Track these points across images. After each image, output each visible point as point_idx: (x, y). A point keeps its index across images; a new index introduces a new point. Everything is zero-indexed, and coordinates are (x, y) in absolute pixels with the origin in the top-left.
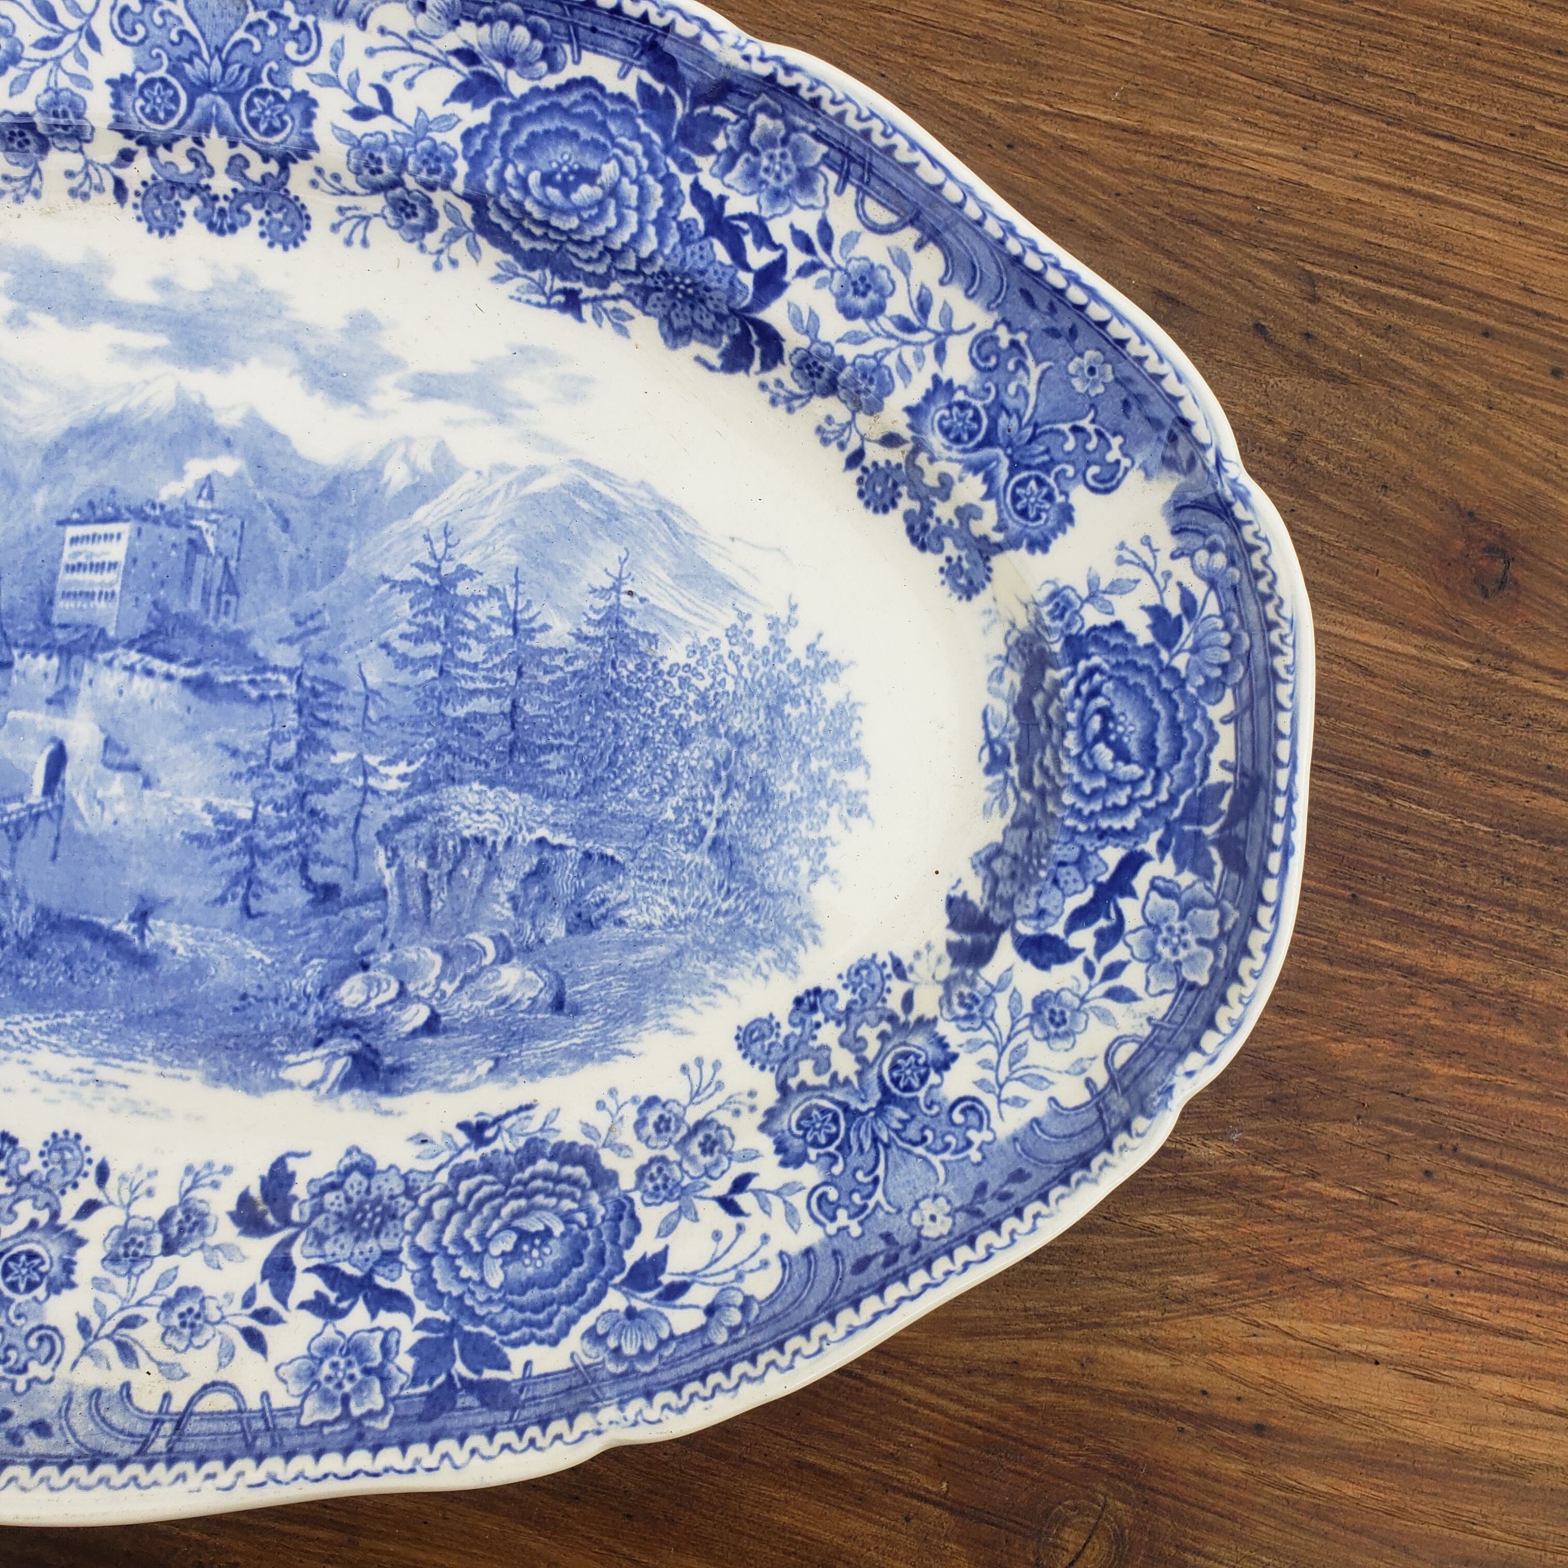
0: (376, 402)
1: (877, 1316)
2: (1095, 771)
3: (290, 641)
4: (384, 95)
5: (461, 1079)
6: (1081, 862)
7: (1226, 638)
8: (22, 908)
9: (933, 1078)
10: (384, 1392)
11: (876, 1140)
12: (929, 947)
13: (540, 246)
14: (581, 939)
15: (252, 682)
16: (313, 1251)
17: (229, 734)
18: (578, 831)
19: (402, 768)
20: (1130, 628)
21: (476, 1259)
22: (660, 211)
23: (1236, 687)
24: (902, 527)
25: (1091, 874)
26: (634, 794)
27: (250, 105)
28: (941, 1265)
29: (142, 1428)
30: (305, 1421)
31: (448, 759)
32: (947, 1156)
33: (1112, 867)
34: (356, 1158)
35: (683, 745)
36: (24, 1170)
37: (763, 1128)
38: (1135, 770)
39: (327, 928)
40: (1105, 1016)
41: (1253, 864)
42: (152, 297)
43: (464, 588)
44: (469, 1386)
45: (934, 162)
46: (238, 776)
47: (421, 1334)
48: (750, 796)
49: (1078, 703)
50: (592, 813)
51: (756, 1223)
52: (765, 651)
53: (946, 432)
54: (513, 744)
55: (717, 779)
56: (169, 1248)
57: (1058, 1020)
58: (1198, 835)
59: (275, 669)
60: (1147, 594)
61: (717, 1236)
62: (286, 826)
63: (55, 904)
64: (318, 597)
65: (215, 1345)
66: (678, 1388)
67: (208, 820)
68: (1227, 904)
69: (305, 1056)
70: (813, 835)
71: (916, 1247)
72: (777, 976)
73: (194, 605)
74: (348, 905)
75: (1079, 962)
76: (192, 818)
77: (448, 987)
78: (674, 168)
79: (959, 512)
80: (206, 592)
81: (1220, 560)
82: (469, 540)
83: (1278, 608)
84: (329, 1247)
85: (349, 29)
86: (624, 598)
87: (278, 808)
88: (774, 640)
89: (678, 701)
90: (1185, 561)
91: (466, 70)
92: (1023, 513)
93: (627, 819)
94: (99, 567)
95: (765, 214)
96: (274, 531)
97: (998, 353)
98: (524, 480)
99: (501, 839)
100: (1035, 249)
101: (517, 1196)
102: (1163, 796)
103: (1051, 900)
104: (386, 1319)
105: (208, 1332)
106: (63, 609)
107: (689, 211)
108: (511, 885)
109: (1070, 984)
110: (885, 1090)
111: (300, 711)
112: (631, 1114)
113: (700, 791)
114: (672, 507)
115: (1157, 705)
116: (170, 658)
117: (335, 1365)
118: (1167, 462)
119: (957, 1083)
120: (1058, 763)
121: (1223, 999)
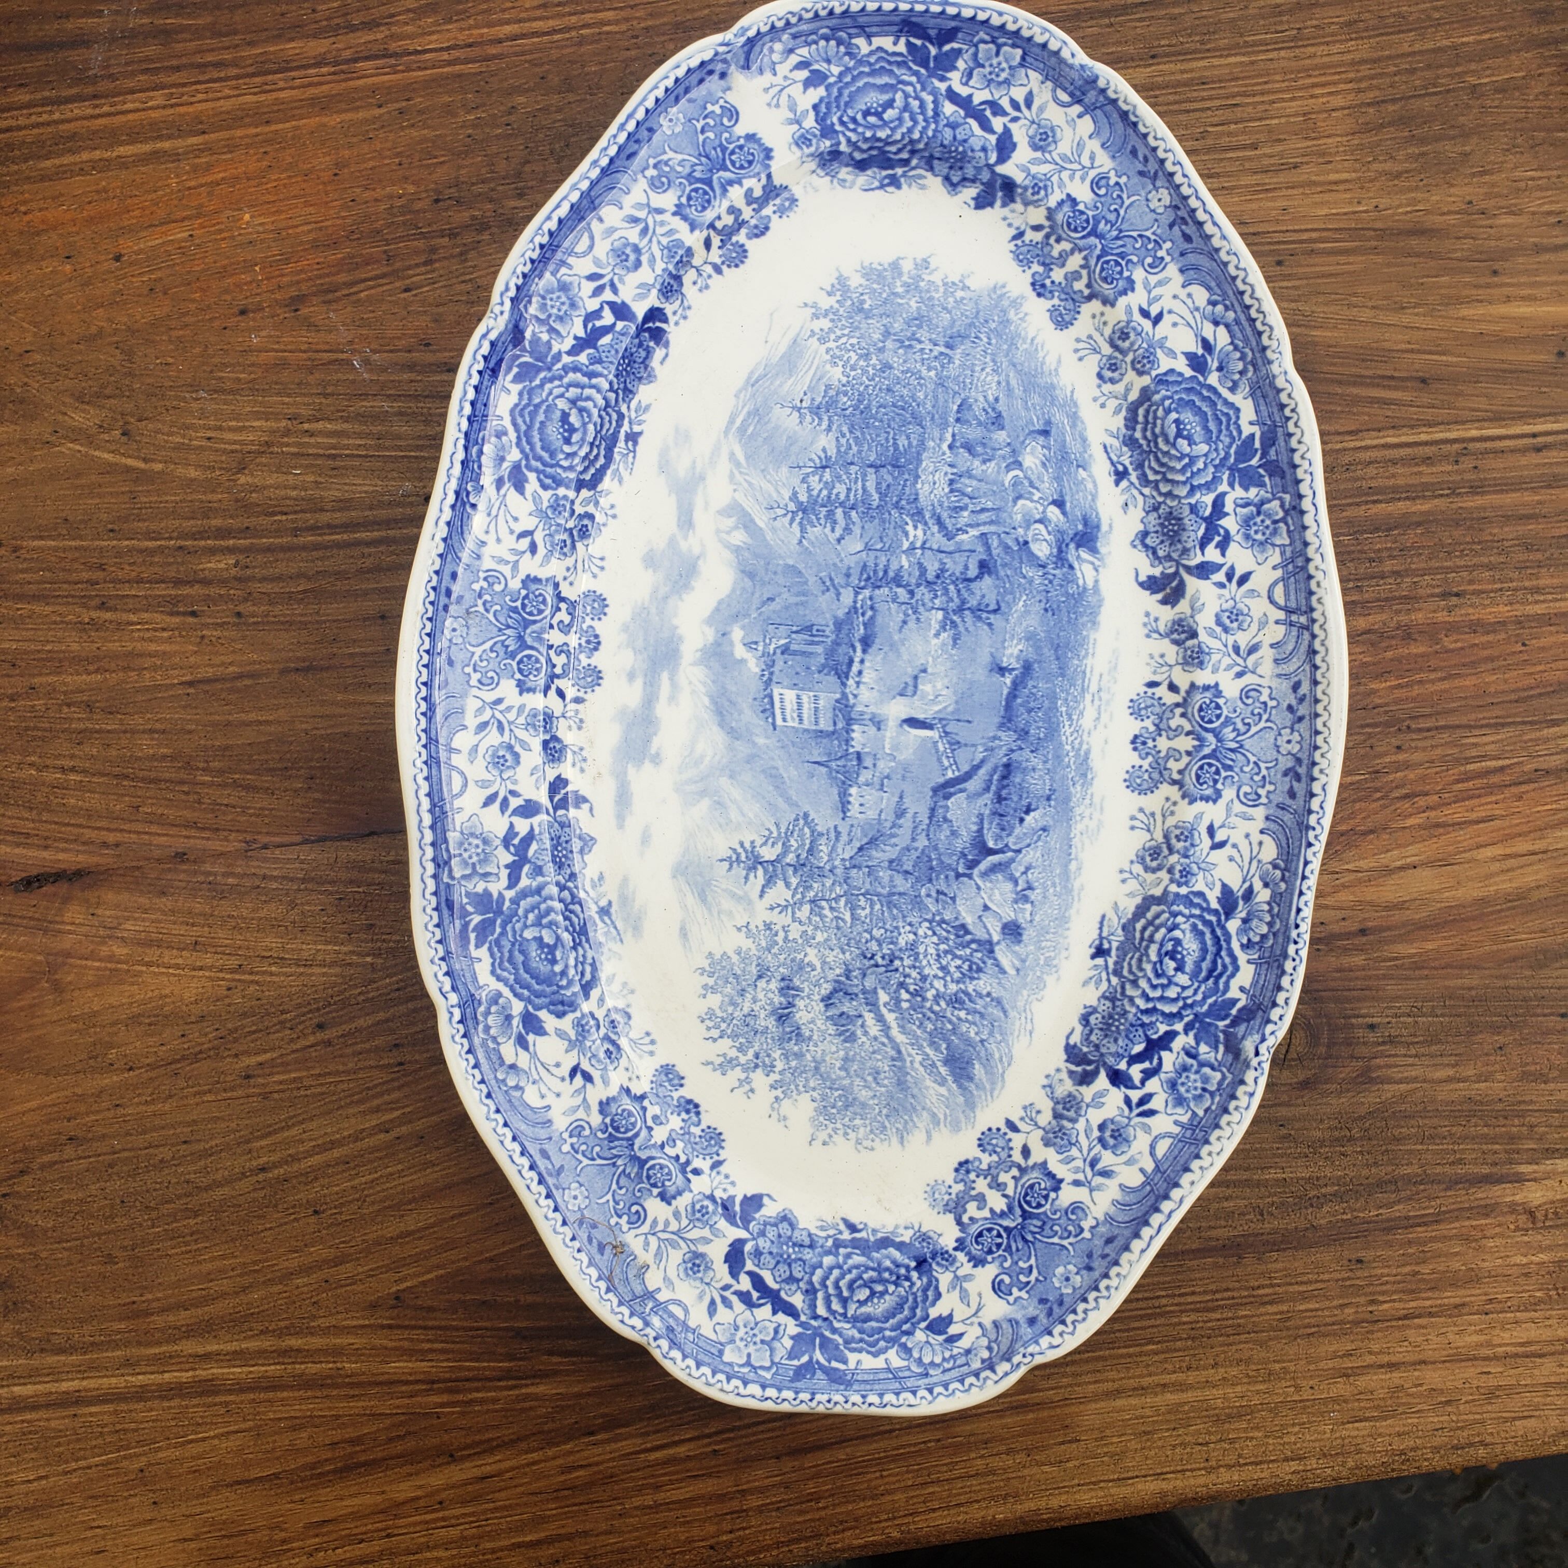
0: (696, 551)
1: (1215, 224)
2: (900, 119)
3: (838, 594)
4: (522, 535)
5: (1090, 486)
6: (953, 126)
7: (822, 43)
8: (999, 739)
9: (1081, 207)
10: (1269, 501)
11: (1117, 238)
12: (1005, 219)
13: (603, 452)
14: (1007, 422)
15: (863, 614)
16: (1192, 554)
17: (894, 625)
18: (944, 426)
19: (910, 528)
20: (816, 100)
21: (1193, 460)
22: (584, 375)
23: (851, 36)
24: (755, 241)
25: (961, 121)
26: (921, 395)
27: (531, 614)
28: (1185, 191)
29: (1294, 629)
30: (1287, 542)
31: (903, 502)
32: (1125, 196)
33: (955, 108)
34: (1137, 542)
35: (891, 368)
36: (1152, 728)
37: (1113, 305)
38: (899, 96)
39: (1005, 565)
40: (1041, 109)
41: (953, 24)
42: (639, 683)
43: (803, 498)
44: (1263, 455)
45: (558, 206)
46: (918, 619)
47: (1237, 486)
48: (920, 327)
49: (860, 130)
50: (933, 419)
51: (1166, 303)
52: (832, 321)
53: (704, 208)
54: (894, 466)
55: (910, 346)
56: (1194, 635)
57: (1044, 137)
58: (936, 58)
59: (855, 602)
60: (796, 90)
61: (1175, 325)
62: (946, 591)
63: (997, 720)
64: (812, 580)
65: (1247, 601)
66: (1260, 334)
67: (944, 635)
68: (976, 40)
69: (1079, 574)
70: (942, 289)
71: (1176, 207)
72: (1024, 309)
73: (819, 649)
74: (990, 554)
75: (1012, 126)
76: (944, 644)
77: (1037, 496)
78: (559, 366)
79: (749, 204)
80: (812, 643)
81: (778, 46)
82: (775, 495)
83: (807, 11)
84: (1189, 545)
85: (486, 552)
86: (804, 404)
87: (936, 596)
88: (825, 316)
89: (865, 372)
90: (778, 67)
91: (507, 485)
92: (750, 163)
93: (936, 397)
94: (800, 705)
95: (583, 313)
96: (773, 606)
97: (660, 176)
98: (738, 464)
99: (950, 470)
100: (606, 149)
101: (1156, 444)
102: (914, 79)
103: (976, 143)
104: (1229, 507)
105: (1240, 606)
106: (825, 724)
107: (583, 358)
108: (977, 463)
109: (1024, 130)
110: (1089, 235)
111: (879, 587)
112: (1107, 388)
113: (918, 357)
114: (749, 378)
115: (860, 84)
116: (851, 662)
117: (1256, 532)
118: (723, 75)
119: (1083, 193)
120: (895, 142)
121: (1030, 39)
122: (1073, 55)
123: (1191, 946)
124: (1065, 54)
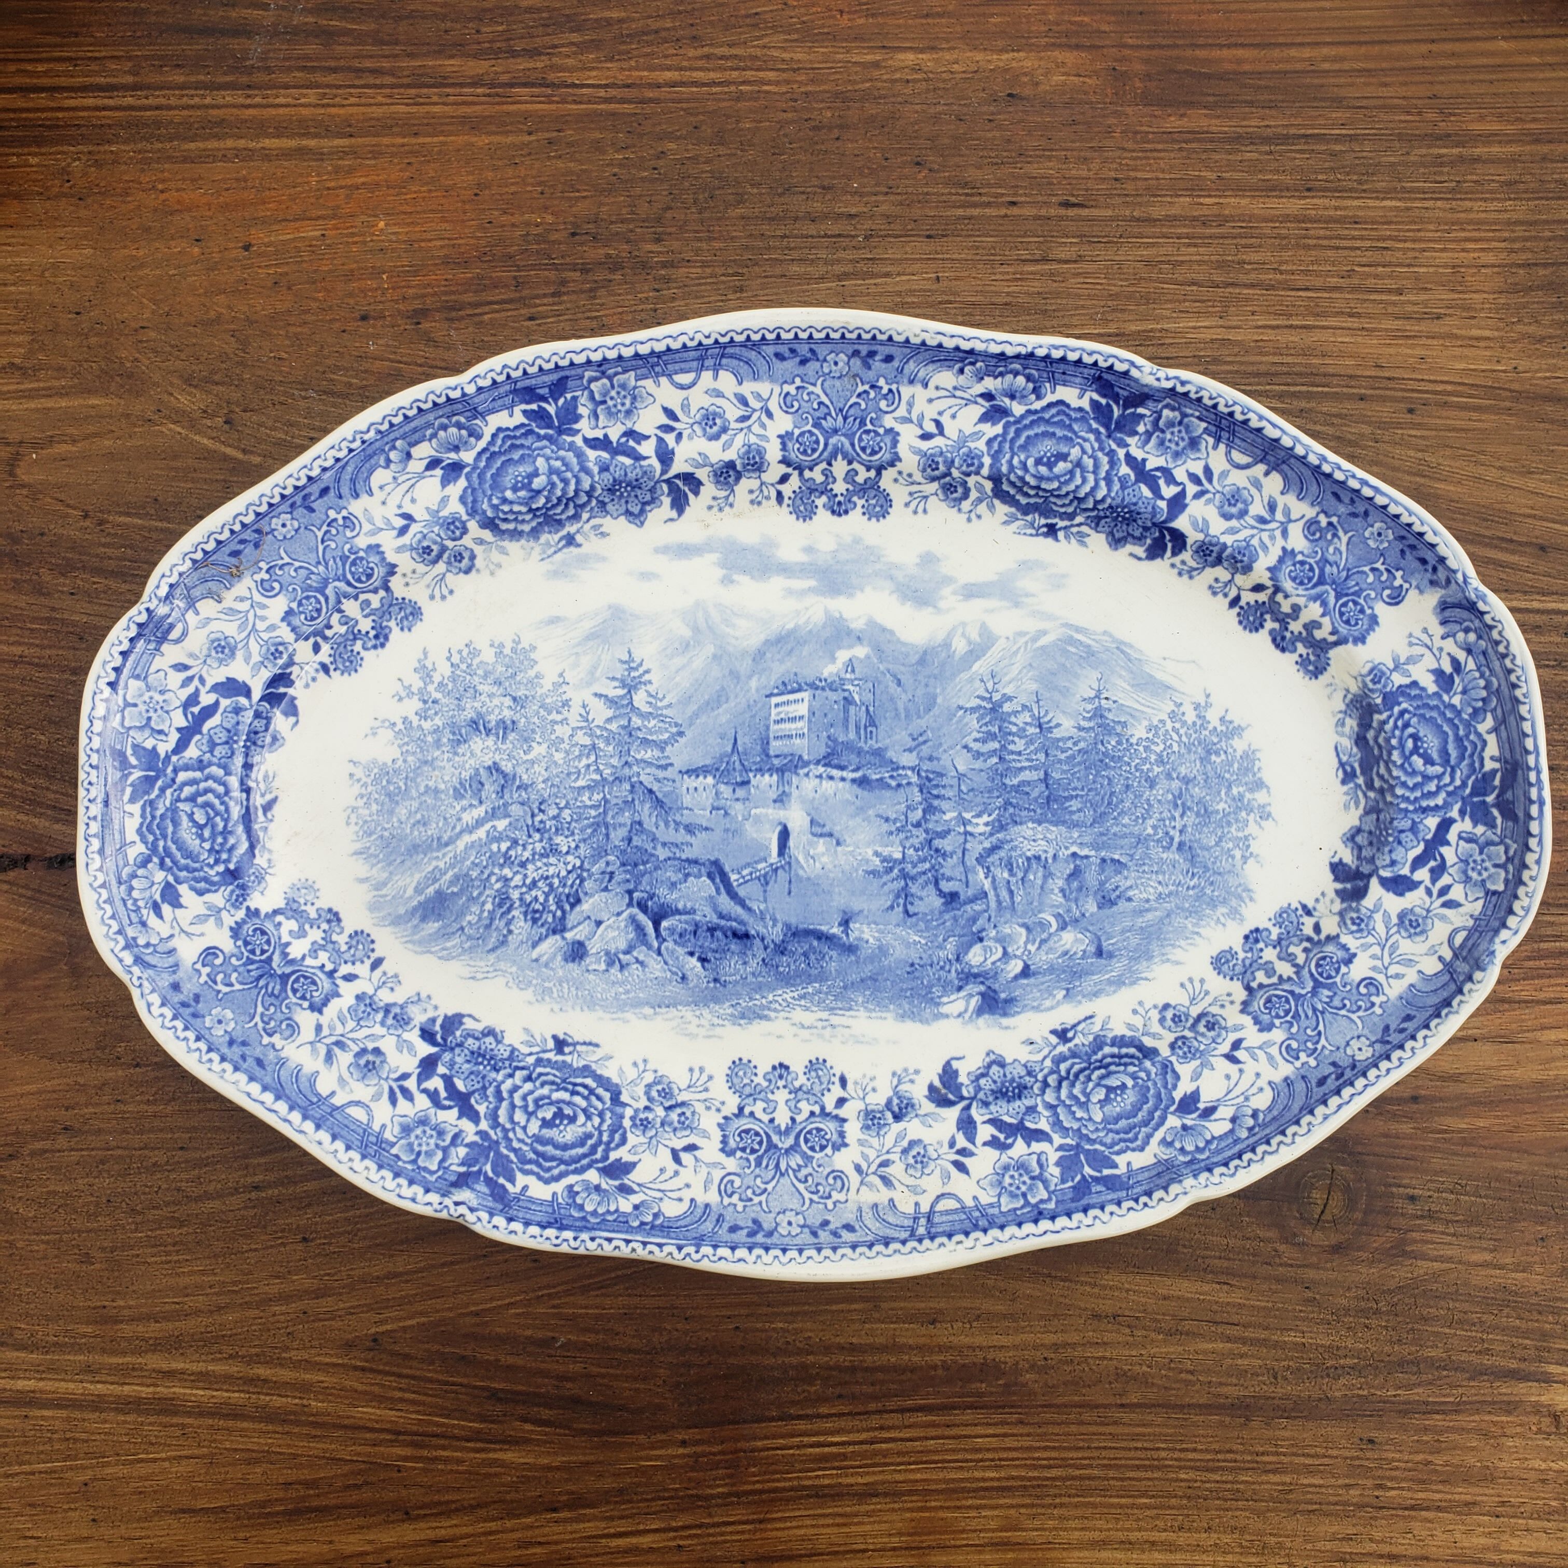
0: (942, 604)
1: (1340, 1107)
2: (1414, 773)
3: (910, 750)
4: (938, 424)
5: (1048, 1003)
6: (1414, 829)
7: (1482, 683)
8: (774, 925)
9: (1344, 969)
10: (1046, 1188)
11: (1315, 1010)
12: (1323, 894)
13: (1032, 501)
14: (1107, 911)
15: (892, 777)
16: (984, 1111)
17: (883, 809)
18: (1096, 846)
19: (985, 818)
20: (1422, 684)
21: (1084, 1106)
22: (1107, 472)
23: (1493, 711)
24: (1269, 639)
25: (1421, 835)
26: (1126, 820)
27: (860, 440)
28: (1372, 1073)
29: (911, 1223)
30: (1004, 1209)
31: (1011, 810)
32: (1361, 1013)
33: (1433, 828)
34: (993, 1057)
35: (1152, 787)
36: (797, 1084)
37: (1242, 1011)
38: (1438, 769)
39: (955, 919)
40: (1443, 918)
41: (1521, 814)
42: (803, 558)
43: (1007, 707)
44: (1096, 1180)
45: (1274, 426)
46: (891, 833)
47: (1060, 1154)
48: (1198, 814)
49: (1397, 733)
50: (1102, 834)
51: (1250, 1067)
52: (1194, 724)
53: (1294, 579)
54: (1048, 798)
55: (1176, 806)
56: (897, 1118)
57: (1414, 924)
58: (1484, 802)
59: (904, 768)
60: (1429, 662)
61: (1228, 1077)
62: (924, 860)
63: (793, 921)
64: (923, 723)
65: (938, 1171)
66: (1226, 1165)
67: (877, 861)
68: (1508, 841)
69: (953, 997)
70: (1240, 834)
71: (1354, 1067)
72: (1229, 923)
73: (852, 735)
74: (965, 903)
75: (1422, 889)
76: (867, 861)
77: (1032, 948)
78: (1114, 446)
79: (1305, 626)
80: (857, 727)
81: (1472, 637)
82: (1007, 678)
83: (1512, 661)
84: (993, 1108)
85: (918, 389)
86: (1103, 702)
87: (917, 850)
88: (1198, 716)
89: (1145, 760)
90: (1451, 640)
91: (987, 404)
92: (1347, 622)
93: (1125, 836)
94: (793, 720)
95: (1171, 466)
96: (893, 686)
97: (1320, 530)
98: (1035, 639)
99: (1050, 855)
100: (1339, 468)
101: (1099, 1068)
102: (1458, 783)
103: (1399, 854)
104: (1037, 1147)
105: (932, 1165)
106: (776, 746)
107: (1124, 470)
108: (1060, 883)
109: (1419, 902)
110: (1315, 980)
111: (921, 791)
112: (1155, 1015)
113: (1166, 814)
114: (1125, 644)
115: (1446, 728)
116: (842, 768)
117: (1012, 1177)
118: (1432, 583)
119: (1359, 970)
120: (1389, 771)
121: (1516, 897)
122: (1504, 942)
123: (569, 1133)
124: (1504, 934)
